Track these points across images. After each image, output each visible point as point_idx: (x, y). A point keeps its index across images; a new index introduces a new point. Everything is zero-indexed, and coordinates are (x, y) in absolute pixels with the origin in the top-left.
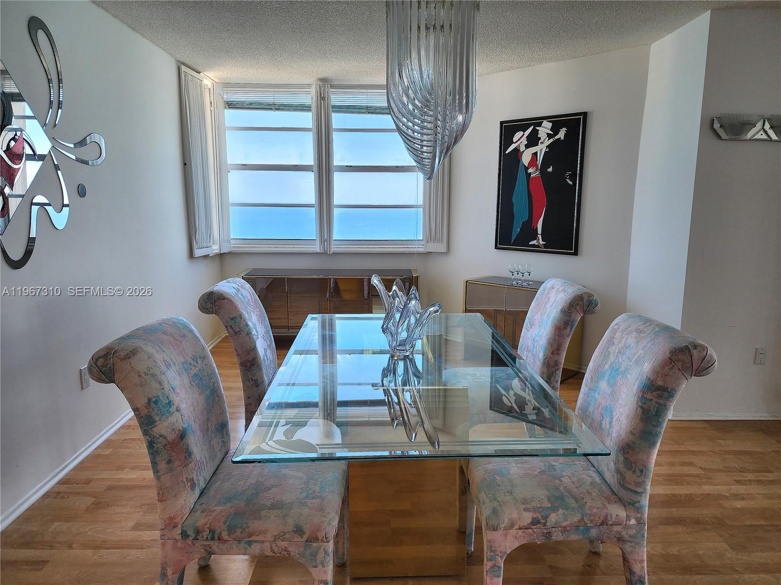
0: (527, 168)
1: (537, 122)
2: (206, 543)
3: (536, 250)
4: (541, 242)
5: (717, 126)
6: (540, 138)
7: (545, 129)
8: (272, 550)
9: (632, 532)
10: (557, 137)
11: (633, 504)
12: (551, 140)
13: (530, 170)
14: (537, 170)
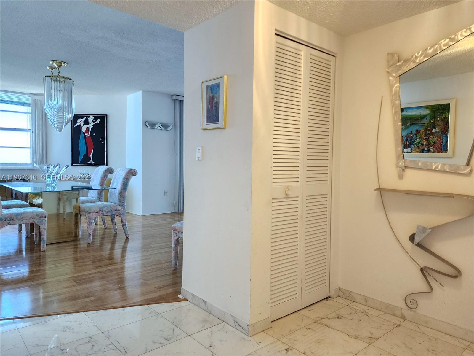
0: (84, 133)
1: (88, 116)
2: (8, 221)
3: (90, 165)
4: (93, 162)
5: (147, 124)
6: (89, 122)
7: (91, 119)
8: (29, 221)
9: (123, 212)
10: (96, 122)
11: (122, 205)
12: (94, 123)
13: (86, 134)
14: (89, 134)
